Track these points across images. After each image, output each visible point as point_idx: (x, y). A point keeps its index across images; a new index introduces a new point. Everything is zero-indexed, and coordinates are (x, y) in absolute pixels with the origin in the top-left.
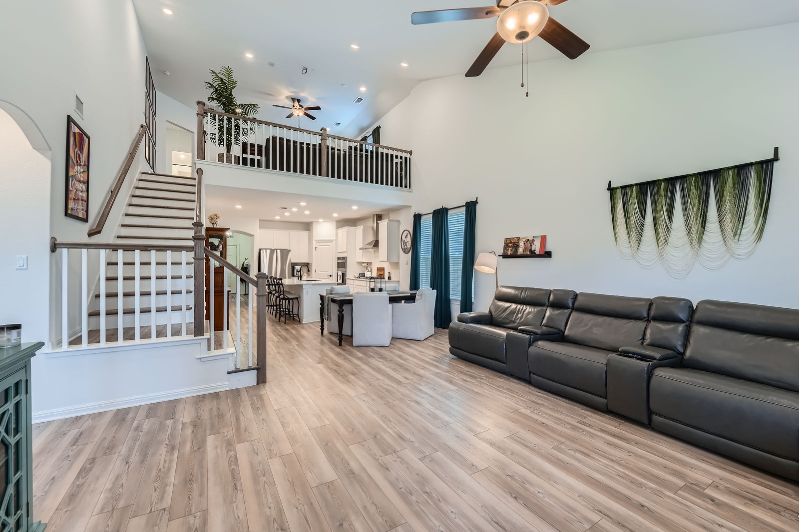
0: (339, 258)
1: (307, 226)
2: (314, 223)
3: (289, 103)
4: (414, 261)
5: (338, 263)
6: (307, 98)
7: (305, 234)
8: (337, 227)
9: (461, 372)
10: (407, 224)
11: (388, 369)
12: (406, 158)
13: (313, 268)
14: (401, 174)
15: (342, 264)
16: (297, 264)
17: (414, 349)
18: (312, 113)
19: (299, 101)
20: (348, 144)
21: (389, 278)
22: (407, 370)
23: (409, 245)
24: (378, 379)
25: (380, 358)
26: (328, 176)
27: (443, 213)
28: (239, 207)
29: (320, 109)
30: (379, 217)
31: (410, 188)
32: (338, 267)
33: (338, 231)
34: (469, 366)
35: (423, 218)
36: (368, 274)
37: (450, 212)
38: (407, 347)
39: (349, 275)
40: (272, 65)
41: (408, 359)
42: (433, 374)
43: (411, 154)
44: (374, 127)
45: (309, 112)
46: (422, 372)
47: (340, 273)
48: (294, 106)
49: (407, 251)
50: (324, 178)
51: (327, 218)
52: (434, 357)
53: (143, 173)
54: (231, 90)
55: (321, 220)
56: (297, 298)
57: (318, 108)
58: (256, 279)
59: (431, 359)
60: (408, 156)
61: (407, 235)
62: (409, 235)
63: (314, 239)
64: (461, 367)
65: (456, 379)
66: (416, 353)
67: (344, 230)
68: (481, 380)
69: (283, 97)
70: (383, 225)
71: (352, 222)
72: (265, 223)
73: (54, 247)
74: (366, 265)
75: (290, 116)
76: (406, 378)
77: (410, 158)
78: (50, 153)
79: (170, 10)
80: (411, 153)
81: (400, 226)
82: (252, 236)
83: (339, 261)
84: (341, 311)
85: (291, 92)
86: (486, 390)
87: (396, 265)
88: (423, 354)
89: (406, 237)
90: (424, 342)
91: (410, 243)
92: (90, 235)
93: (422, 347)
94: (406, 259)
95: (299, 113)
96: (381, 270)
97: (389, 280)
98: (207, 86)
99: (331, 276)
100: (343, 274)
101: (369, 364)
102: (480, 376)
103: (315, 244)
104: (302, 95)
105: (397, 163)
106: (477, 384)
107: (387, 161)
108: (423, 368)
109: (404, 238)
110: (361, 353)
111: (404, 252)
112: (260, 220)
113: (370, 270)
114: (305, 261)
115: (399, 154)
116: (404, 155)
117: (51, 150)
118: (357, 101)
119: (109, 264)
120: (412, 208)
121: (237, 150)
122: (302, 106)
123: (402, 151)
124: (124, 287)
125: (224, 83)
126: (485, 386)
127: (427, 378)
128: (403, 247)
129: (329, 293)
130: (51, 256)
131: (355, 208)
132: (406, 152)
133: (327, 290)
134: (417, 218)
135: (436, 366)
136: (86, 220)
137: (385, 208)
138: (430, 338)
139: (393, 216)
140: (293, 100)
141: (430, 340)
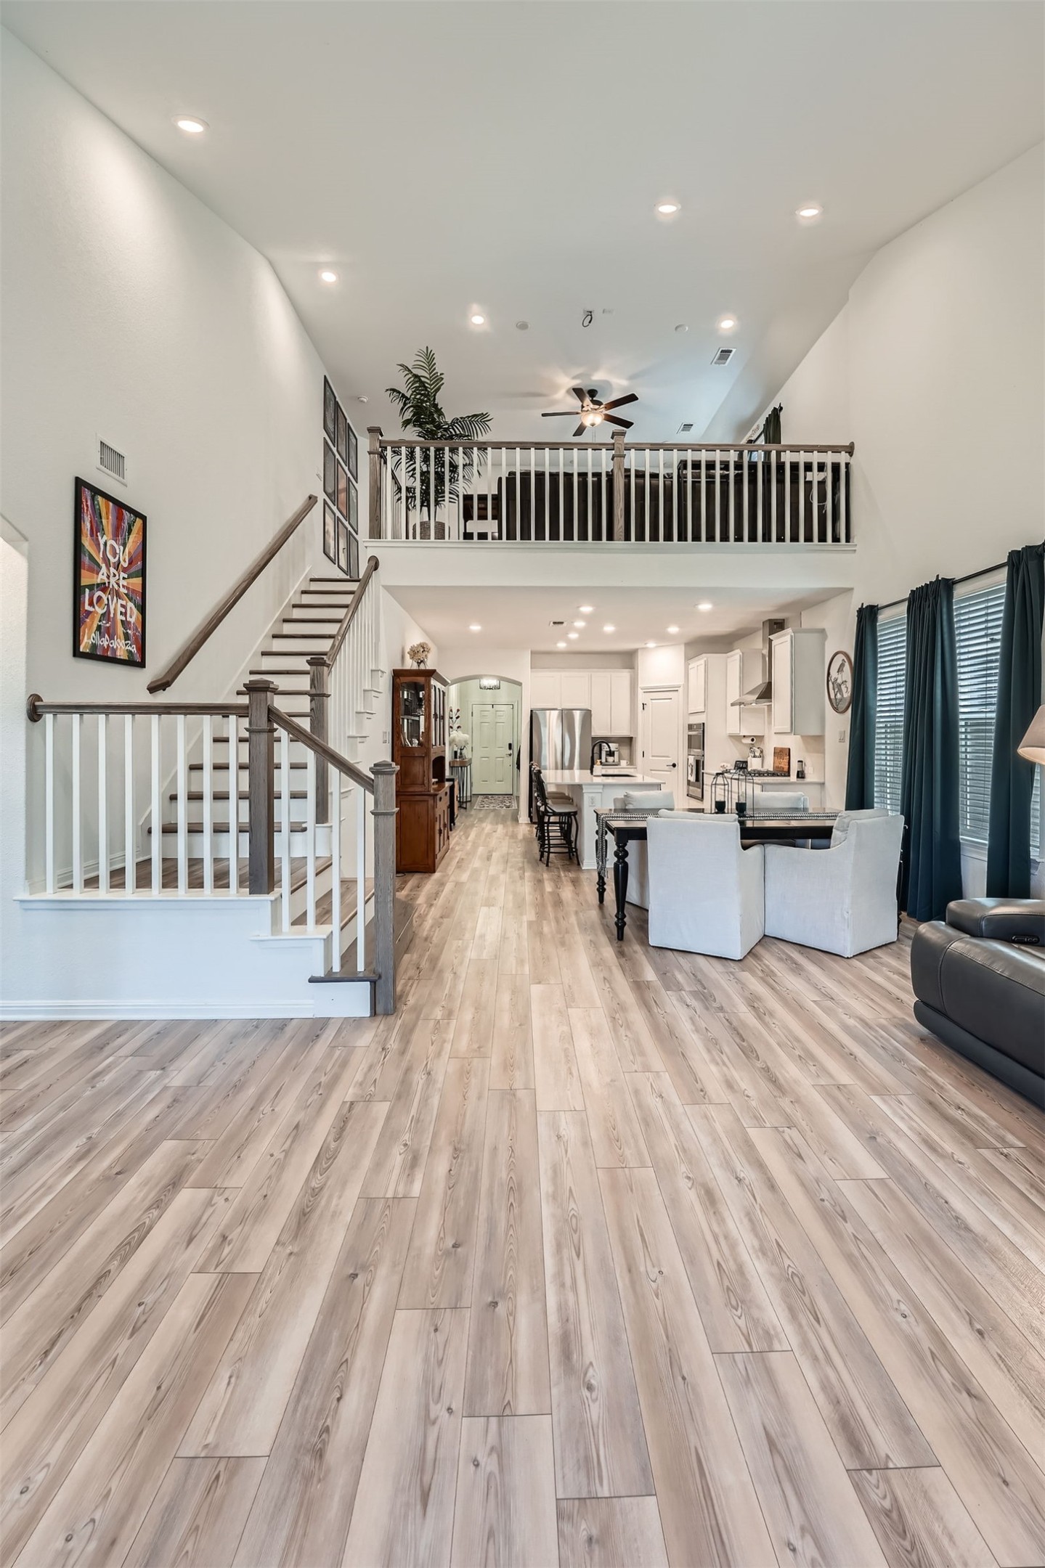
0: (690, 727)
1: (628, 659)
2: (640, 652)
3: (574, 403)
4: (858, 733)
5: (690, 737)
6: (608, 383)
7: (625, 675)
8: (688, 658)
9: (931, 1103)
10: (842, 639)
11: (695, 1037)
12: (836, 467)
13: (639, 746)
14: (821, 508)
15: (697, 738)
16: (607, 740)
17: (808, 980)
18: (620, 412)
19: (592, 393)
20: (676, 456)
21: (801, 775)
22: (749, 1052)
23: (847, 693)
24: (646, 1068)
25: (695, 994)
26: (627, 538)
27: (936, 595)
28: (475, 628)
29: (637, 399)
30: (777, 625)
31: (848, 540)
32: (690, 747)
33: (690, 667)
34: (970, 1085)
35: (882, 617)
36: (754, 764)
37: (960, 592)
38: (792, 970)
39: (711, 768)
40: (523, 326)
41: (771, 1014)
42: (825, 1091)
43: (851, 454)
44: (769, 411)
45: (615, 412)
46: (791, 1071)
47: (692, 760)
48: (583, 407)
49: (843, 706)
50: (619, 544)
51: (664, 638)
52: (862, 1020)
53: (312, 580)
54: (435, 395)
55: (651, 645)
56: (575, 813)
57: (632, 398)
58: (372, 776)
59: (846, 1028)
60: (842, 458)
61: (842, 665)
62: (847, 665)
63: (640, 686)
64: (940, 1080)
65: (898, 1131)
66: (809, 997)
67: (699, 663)
68: (999, 1163)
69: (561, 394)
70: (782, 643)
71: (722, 643)
72: (542, 658)
73: (35, 712)
74: (748, 741)
75: (580, 431)
76: (730, 1085)
77: (847, 465)
78: (25, 545)
79: (333, 273)
80: (850, 450)
81: (827, 643)
82: (520, 684)
83: (691, 733)
84: (622, 854)
85: (574, 378)
86: (1005, 1215)
87: (816, 742)
88: (829, 1003)
89: (840, 670)
90: (855, 962)
91: (849, 684)
92: (153, 689)
93: (841, 981)
94: (838, 726)
95: (594, 418)
96: (783, 753)
97: (800, 781)
98: (392, 397)
99: (674, 765)
100: (698, 762)
101: (655, 1009)
102: (1002, 1139)
103: (641, 698)
104: (597, 377)
105: (808, 484)
106: (972, 1172)
107: (781, 481)
108: (806, 1058)
109: (834, 674)
110: (657, 969)
111: (836, 709)
112: (533, 653)
113: (757, 754)
114: (625, 732)
115: (815, 458)
116: (829, 458)
117: (26, 539)
118: (719, 359)
119: (216, 740)
120: (855, 591)
121: (449, 513)
122: (599, 403)
123: (823, 449)
124: (213, 783)
125: (423, 383)
126: (1007, 1198)
127: (797, 1101)
128: (832, 696)
129: (619, 806)
130: (28, 730)
131: (705, 607)
132: (836, 449)
133: (615, 800)
134: (868, 616)
135: (849, 1059)
136: (137, 662)
137: (789, 599)
138: (878, 953)
139: (808, 620)
140: (579, 392)
141: (875, 957)
